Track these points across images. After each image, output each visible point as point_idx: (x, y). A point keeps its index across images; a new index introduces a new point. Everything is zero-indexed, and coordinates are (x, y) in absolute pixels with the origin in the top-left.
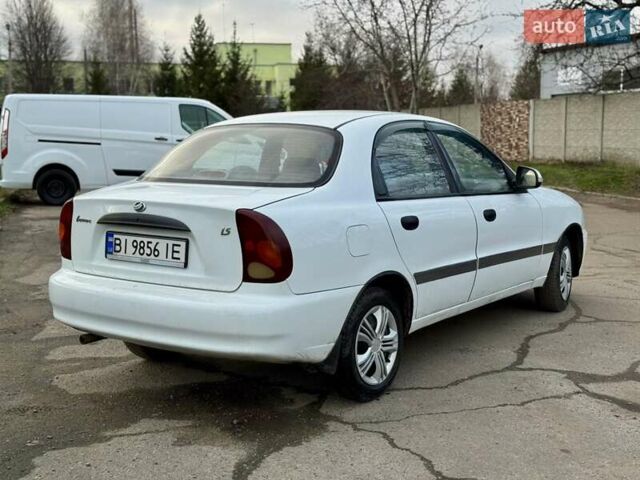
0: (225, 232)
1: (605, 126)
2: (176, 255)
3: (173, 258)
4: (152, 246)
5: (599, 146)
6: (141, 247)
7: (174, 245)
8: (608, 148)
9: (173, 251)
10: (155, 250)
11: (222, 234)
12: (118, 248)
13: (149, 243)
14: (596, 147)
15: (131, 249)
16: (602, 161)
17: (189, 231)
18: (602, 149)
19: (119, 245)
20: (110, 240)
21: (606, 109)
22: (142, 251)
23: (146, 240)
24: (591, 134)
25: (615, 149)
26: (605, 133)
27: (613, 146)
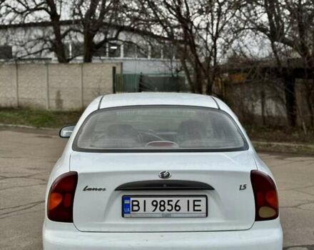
0: (242, 188)
1: (20, 85)
2: (196, 208)
3: (194, 210)
4: (173, 203)
5: (16, 97)
6: (161, 206)
7: (194, 201)
8: (22, 98)
9: (194, 206)
10: (176, 206)
11: (240, 189)
12: (136, 208)
13: (169, 201)
14: (14, 98)
15: (150, 208)
16: (19, 107)
17: (213, 189)
18: (18, 98)
19: (138, 205)
20: (126, 202)
21: (19, 74)
22: (162, 208)
23: (166, 199)
24: (9, 89)
25: (28, 99)
26: (19, 88)
27: (26, 97)
